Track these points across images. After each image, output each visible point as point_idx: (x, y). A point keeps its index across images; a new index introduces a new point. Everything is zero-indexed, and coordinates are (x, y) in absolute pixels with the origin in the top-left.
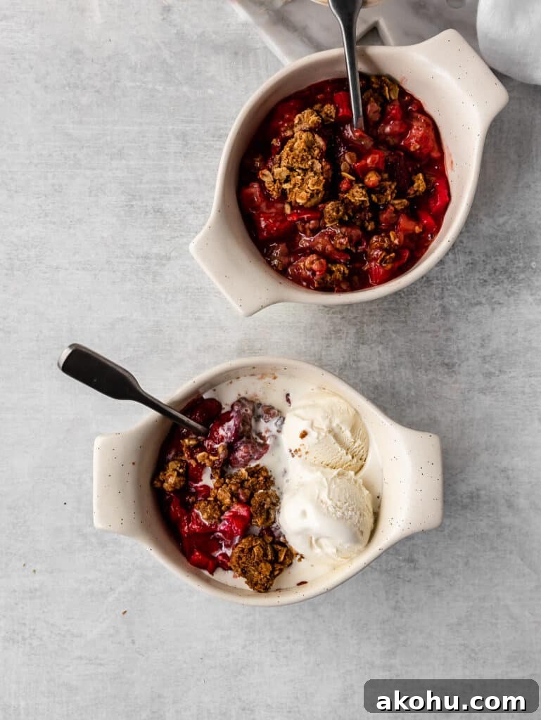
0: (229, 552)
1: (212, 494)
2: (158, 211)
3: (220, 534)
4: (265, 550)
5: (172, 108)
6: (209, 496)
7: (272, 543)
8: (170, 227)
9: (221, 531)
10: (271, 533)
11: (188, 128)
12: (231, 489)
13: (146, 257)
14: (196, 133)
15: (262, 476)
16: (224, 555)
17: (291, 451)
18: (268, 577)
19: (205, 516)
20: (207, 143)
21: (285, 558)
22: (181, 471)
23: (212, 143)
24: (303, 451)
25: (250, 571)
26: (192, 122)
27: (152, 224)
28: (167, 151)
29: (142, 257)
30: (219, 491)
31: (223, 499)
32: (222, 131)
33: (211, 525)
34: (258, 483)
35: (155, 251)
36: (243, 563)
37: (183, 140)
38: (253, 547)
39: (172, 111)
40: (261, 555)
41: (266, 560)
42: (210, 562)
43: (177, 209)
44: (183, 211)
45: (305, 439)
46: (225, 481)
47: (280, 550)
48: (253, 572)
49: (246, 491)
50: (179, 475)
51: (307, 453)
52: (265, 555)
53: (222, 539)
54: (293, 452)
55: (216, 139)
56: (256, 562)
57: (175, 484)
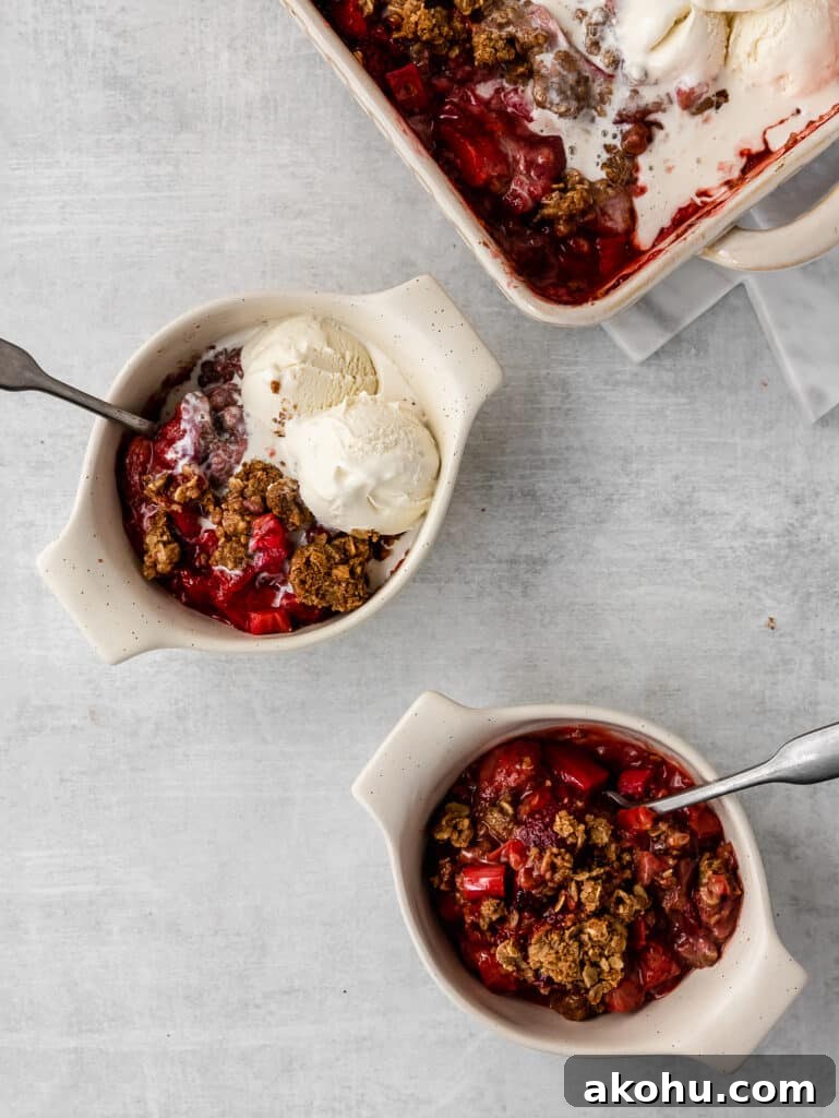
0: (289, 589)
1: (218, 534)
2: (528, 495)
3: (265, 574)
4: (326, 552)
5: (546, 343)
6: (218, 540)
7: (329, 541)
8: (546, 516)
9: (263, 569)
10: (321, 530)
11: (569, 373)
12: (235, 510)
13: (513, 561)
14: (581, 380)
15: (259, 470)
16: (287, 596)
17: (275, 420)
18: (352, 581)
19: (230, 565)
20: (597, 394)
21: (356, 548)
22: (165, 538)
23: (603, 393)
24: (289, 407)
25: (327, 591)
26: (576, 363)
27: (520, 514)
28: (540, 406)
29: (507, 561)
30: (224, 524)
31: (235, 529)
32: (618, 376)
33: (244, 571)
34: (260, 480)
35: (524, 551)
36: (311, 586)
37: (563, 390)
38: (308, 559)
39: (546, 347)
40: (325, 562)
41: (336, 564)
42: (276, 614)
43: (555, 491)
44: (564, 493)
45: (281, 391)
46: (221, 508)
47: (345, 543)
48: (331, 590)
49: (253, 498)
50: (165, 544)
51: (295, 407)
52: (329, 558)
53: (272, 579)
54: (279, 419)
55: (609, 387)
56: (325, 573)
57: (169, 558)
